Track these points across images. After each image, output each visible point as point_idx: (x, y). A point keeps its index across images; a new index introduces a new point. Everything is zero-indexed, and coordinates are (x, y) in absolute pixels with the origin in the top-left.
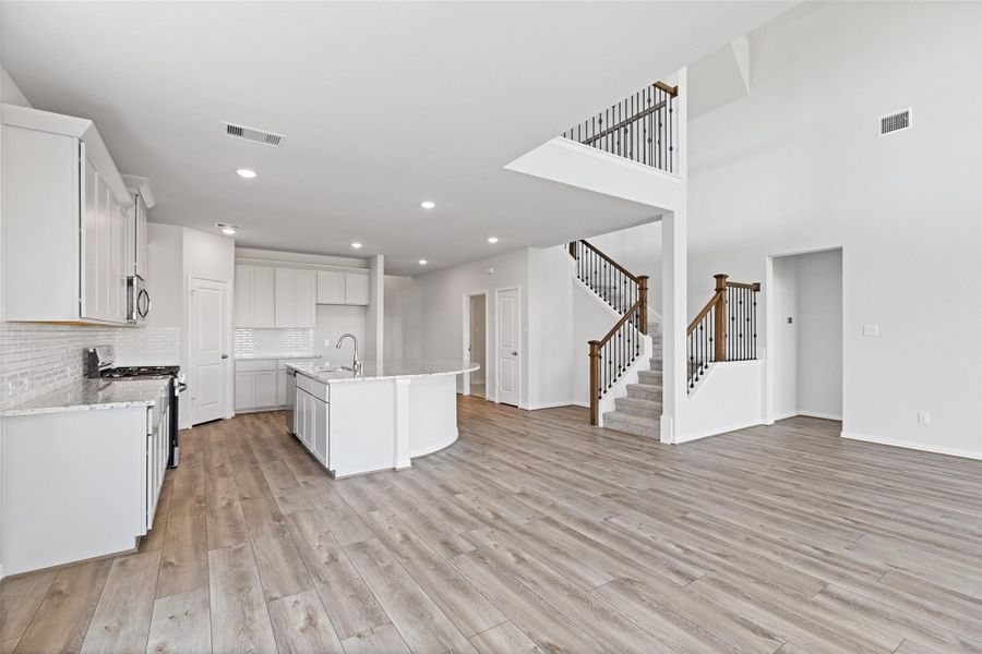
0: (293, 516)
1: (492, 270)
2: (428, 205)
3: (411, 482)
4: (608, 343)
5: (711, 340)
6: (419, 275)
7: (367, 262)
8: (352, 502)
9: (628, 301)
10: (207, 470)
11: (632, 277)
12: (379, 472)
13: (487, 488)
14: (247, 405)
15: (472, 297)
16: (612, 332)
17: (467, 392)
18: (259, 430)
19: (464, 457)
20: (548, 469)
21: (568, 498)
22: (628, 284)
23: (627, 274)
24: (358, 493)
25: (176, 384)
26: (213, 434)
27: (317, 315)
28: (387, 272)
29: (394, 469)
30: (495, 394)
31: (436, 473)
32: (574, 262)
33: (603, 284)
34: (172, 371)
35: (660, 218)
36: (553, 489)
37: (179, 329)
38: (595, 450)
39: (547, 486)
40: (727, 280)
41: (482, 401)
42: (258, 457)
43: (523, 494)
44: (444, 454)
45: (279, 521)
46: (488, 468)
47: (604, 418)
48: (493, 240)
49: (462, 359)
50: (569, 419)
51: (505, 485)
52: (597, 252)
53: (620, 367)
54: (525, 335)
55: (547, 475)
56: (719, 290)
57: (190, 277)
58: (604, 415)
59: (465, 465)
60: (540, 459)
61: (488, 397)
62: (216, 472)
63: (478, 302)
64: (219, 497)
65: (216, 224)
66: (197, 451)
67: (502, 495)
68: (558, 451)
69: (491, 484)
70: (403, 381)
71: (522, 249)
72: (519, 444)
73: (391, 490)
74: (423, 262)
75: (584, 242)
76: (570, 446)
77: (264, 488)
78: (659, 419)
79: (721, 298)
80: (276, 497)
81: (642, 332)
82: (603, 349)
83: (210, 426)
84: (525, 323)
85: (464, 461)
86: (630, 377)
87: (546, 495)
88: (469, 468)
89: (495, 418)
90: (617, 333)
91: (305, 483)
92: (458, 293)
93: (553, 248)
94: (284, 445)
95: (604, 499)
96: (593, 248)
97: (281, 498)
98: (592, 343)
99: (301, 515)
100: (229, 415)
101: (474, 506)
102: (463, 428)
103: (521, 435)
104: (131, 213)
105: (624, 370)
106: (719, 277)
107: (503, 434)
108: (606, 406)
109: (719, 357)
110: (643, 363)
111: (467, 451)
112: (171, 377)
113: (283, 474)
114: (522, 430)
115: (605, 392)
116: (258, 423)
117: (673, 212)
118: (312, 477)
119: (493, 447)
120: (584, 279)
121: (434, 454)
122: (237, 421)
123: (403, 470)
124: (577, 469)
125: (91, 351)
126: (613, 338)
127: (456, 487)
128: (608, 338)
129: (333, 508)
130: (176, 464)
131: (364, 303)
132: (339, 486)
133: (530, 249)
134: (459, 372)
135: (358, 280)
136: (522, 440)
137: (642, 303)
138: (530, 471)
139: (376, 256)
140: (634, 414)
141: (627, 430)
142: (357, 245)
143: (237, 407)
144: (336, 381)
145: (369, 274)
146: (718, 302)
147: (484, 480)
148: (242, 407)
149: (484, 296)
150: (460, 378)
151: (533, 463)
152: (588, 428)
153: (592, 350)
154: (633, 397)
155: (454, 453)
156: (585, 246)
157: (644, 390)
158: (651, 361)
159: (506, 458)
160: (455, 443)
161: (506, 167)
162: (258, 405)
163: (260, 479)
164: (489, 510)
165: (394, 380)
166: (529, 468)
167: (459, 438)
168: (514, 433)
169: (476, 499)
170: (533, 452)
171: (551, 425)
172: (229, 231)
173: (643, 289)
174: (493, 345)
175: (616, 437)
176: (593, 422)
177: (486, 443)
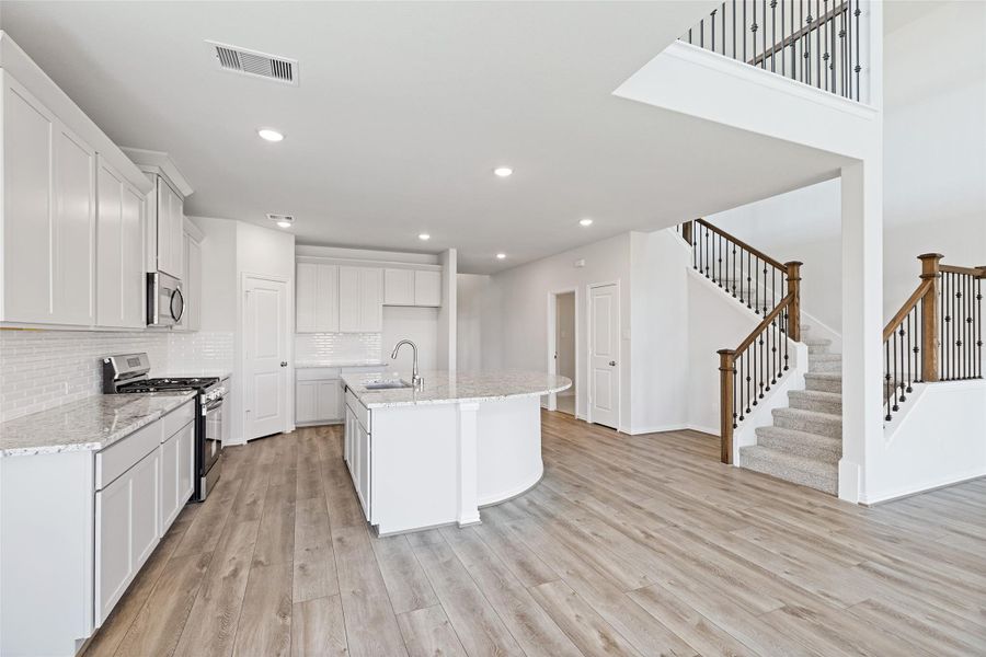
0: (305, 606)
1: (583, 263)
2: (503, 172)
3: (477, 552)
4: (745, 353)
5: (916, 350)
6: (499, 273)
7: (439, 257)
8: (392, 584)
9: (769, 297)
10: (235, 509)
11: (775, 264)
12: (436, 528)
13: (589, 574)
14: (307, 418)
15: (559, 296)
16: (751, 338)
17: (552, 406)
18: (313, 449)
19: (551, 508)
20: (678, 540)
21: (726, 611)
22: (769, 274)
23: (767, 260)
24: (404, 565)
25: (203, 400)
26: (266, 454)
27: (384, 318)
28: (460, 270)
29: (457, 524)
30: (587, 412)
31: (514, 537)
32: (690, 249)
33: (731, 276)
34: (200, 385)
35: (837, 173)
36: (693, 586)
37: (231, 334)
38: (742, 508)
39: (681, 578)
40: (941, 262)
41: (570, 419)
42: (300, 490)
43: (645, 592)
44: (524, 501)
45: (284, 616)
46: (587, 531)
47: (741, 455)
48: (586, 223)
49: (546, 371)
50: (687, 452)
51: (614, 568)
52: (722, 233)
53: (762, 385)
54: (626, 340)
55: (677, 552)
56: (927, 277)
57: (244, 277)
58: (742, 451)
59: (554, 524)
60: (661, 520)
61: (578, 414)
62: (243, 511)
63: (566, 301)
64: (229, 556)
65: (268, 215)
66: (236, 478)
67: (612, 592)
68: (687, 506)
69: (593, 565)
70: (470, 406)
71: (622, 233)
72: (627, 490)
73: (448, 564)
74: (501, 256)
75: (700, 221)
76: (701, 499)
77: (287, 547)
78: (836, 465)
79: (932, 289)
80: (296, 563)
81: (793, 338)
82: (738, 360)
83: (267, 441)
84: (626, 326)
85: (551, 517)
86: (777, 398)
87: (682, 597)
88: (559, 528)
89: (589, 444)
90: (758, 339)
91: (340, 540)
92: (542, 291)
93: (662, 231)
94: (333, 473)
95: (787, 618)
96: (715, 230)
97: (302, 567)
98: (723, 353)
99: (317, 604)
100: (289, 428)
101: (570, 613)
102: (549, 458)
103: (627, 475)
104: (151, 196)
105: (767, 389)
106: (928, 259)
107: (600, 471)
108: (742, 437)
109: (928, 376)
110: (794, 380)
111: (556, 499)
112: (195, 392)
113: (316, 522)
114: (626, 465)
115: (741, 419)
116: (316, 440)
117: (862, 161)
118: (351, 530)
119: (589, 491)
120: (704, 270)
121: (511, 500)
122: (295, 437)
123: (469, 526)
124: (722, 544)
125: (107, 361)
126: (752, 346)
127: (540, 568)
128: (745, 345)
129: (362, 594)
130: (203, 496)
131: (436, 304)
132: (381, 549)
133: (632, 233)
134: (543, 393)
135: (429, 277)
136: (631, 483)
137: (792, 299)
138: (651, 542)
139: (448, 250)
140: (786, 451)
141: (779, 475)
142: (424, 237)
143: (298, 420)
144: (379, 405)
145: (441, 271)
146: (927, 295)
147: (581, 555)
148: (302, 420)
149: (573, 293)
150: (544, 399)
151: (652, 526)
152: (718, 466)
153: (724, 363)
154: (783, 426)
155: (539, 501)
156: (704, 228)
157: (802, 418)
158: (806, 377)
159: (610, 514)
160: (539, 483)
161: (615, 93)
162: (319, 419)
163: (288, 529)
164: (595, 626)
165: (457, 404)
166: (648, 536)
167: (545, 475)
168: (616, 469)
169: (572, 598)
170: (648, 505)
171: (667, 461)
172: (284, 224)
173: (793, 280)
174: (585, 354)
175: (764, 485)
176: (726, 458)
177: (581, 486)
